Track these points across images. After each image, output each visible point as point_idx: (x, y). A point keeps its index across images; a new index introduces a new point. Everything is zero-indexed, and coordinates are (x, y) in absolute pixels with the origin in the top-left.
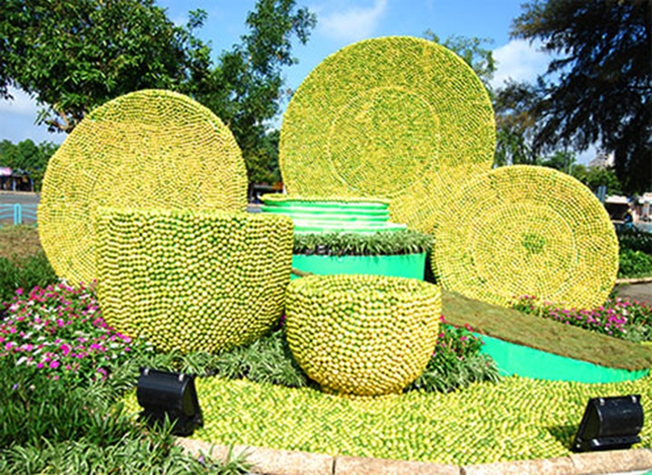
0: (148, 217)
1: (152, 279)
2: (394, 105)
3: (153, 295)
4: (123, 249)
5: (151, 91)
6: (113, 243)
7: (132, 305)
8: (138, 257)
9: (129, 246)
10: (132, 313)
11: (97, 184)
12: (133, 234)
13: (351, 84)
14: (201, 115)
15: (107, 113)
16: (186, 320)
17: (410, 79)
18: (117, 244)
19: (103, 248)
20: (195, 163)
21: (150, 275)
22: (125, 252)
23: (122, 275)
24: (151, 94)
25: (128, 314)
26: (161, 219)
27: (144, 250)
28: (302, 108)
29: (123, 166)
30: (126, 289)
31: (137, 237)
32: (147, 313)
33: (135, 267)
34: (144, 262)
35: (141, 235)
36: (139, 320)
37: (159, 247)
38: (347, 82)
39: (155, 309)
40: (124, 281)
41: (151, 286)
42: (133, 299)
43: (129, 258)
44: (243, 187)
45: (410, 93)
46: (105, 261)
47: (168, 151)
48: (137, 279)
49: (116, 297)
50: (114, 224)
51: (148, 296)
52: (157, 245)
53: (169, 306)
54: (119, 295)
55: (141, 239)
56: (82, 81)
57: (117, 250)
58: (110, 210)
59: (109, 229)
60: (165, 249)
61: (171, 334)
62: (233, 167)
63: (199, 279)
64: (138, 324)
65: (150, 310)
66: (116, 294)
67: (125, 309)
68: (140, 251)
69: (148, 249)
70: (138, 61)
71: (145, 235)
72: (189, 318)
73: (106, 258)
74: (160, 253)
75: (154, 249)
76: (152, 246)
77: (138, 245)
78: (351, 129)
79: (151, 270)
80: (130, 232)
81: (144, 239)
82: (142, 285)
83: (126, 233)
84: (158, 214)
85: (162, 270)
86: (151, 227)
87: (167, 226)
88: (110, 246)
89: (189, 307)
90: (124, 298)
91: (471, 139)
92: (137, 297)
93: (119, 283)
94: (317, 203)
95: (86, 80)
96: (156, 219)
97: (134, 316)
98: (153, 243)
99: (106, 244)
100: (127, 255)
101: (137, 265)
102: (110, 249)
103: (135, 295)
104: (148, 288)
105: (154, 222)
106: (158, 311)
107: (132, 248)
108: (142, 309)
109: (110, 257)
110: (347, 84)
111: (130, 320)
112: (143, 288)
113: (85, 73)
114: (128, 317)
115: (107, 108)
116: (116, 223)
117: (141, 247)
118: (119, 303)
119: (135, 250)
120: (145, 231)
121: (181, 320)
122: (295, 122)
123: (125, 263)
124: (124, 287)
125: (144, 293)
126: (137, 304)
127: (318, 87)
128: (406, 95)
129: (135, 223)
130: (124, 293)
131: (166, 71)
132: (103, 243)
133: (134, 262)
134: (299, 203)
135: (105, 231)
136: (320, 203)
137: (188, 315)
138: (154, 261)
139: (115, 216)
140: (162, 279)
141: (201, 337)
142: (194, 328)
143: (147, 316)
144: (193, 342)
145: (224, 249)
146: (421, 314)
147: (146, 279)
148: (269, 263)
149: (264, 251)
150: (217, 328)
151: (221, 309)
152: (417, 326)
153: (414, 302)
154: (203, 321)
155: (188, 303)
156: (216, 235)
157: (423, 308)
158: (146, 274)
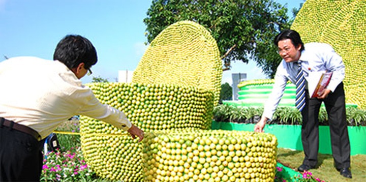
15: (158, 41)
24: (177, 25)
70: (229, 19)
94: (264, 85)
134: (253, 86)
136: (267, 85)
140: (94, 128)
141: (118, 170)
142: (113, 163)
143: (91, 153)
144: (114, 173)
145: (129, 107)
146: (222, 158)
147: (88, 128)
148: (168, 120)
149: (162, 110)
150: (128, 165)
151: (128, 151)
152: (216, 169)
153: (213, 146)
154: (117, 159)
155: (108, 145)
156: (123, 97)
157: (225, 153)
158: (87, 124)
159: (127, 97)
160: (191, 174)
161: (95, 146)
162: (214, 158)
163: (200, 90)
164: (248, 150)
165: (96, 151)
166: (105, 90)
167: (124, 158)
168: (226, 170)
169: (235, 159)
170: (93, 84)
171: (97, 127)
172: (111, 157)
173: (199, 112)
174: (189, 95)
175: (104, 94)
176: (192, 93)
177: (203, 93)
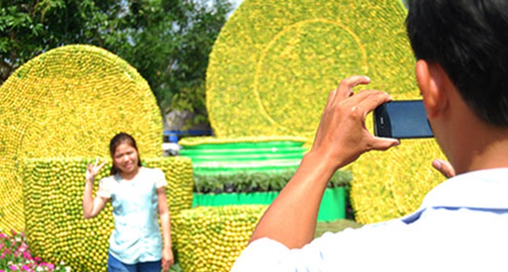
0: (63, 163)
1: (68, 214)
2: (320, 38)
3: (70, 227)
4: (44, 191)
5: (72, 46)
6: (36, 187)
7: (53, 237)
8: (57, 196)
9: (49, 188)
10: (54, 244)
11: (26, 137)
12: (52, 178)
13: (276, 19)
14: (118, 67)
15: (31, 70)
16: (97, 247)
17: (335, 10)
18: (40, 187)
19: (29, 191)
20: (115, 113)
21: (66, 211)
22: (46, 193)
23: (45, 213)
24: (72, 50)
25: (51, 244)
26: (74, 164)
27: (61, 190)
28: (228, 48)
29: (48, 120)
30: (48, 224)
31: (55, 180)
32: (66, 243)
33: (55, 205)
34: (61, 200)
35: (58, 178)
36: (59, 249)
37: (73, 188)
38: (271, 18)
39: (72, 239)
40: (46, 217)
41: (68, 220)
42: (54, 232)
43: (49, 198)
44: (158, 133)
45: (335, 24)
46: (31, 202)
47: (89, 103)
48: (57, 215)
49: (40, 231)
50: (36, 171)
51: (65, 229)
52: (71, 186)
53: (83, 236)
54: (42, 229)
55: (58, 181)
56: (9, 28)
57: (40, 192)
58: (34, 160)
59: (33, 176)
60: (78, 189)
61: (85, 261)
62: (149, 115)
63: (106, 213)
64: (59, 253)
65: (68, 240)
66: (41, 229)
67: (47, 241)
68: (58, 191)
69: (64, 190)
71: (61, 178)
72: (100, 246)
73: (32, 200)
74: (74, 192)
75: (69, 189)
76: (68, 187)
77: (56, 187)
78: (277, 66)
79: (67, 207)
80: (50, 177)
81: (61, 182)
82: (61, 219)
83: (47, 178)
84: (71, 161)
85: (76, 206)
86: (67, 172)
87: (79, 170)
88: (34, 189)
89: (99, 236)
90: (47, 232)
91: (398, 69)
92: (57, 230)
93: (42, 219)
95: (12, 26)
96: (70, 165)
97: (54, 246)
98: (68, 184)
99: (31, 188)
100: (48, 196)
101: (56, 203)
102: (35, 191)
103: (55, 228)
104: (65, 222)
105: (69, 167)
106: (74, 241)
107: (51, 190)
108: (61, 239)
109: (34, 198)
110: (272, 20)
111: (51, 250)
112: (61, 222)
113: (12, 18)
114: (50, 247)
115: (32, 65)
116: (39, 170)
117: (59, 189)
118: (42, 236)
119: (54, 191)
120: (62, 175)
121: (93, 248)
122: (221, 62)
123: (47, 202)
124: (46, 222)
125: (63, 227)
126: (57, 235)
127: (242, 24)
128: (331, 27)
129: (54, 169)
130: (46, 227)
131: (97, 8)
132: (28, 187)
133: (54, 201)
135: (30, 178)
137: (99, 243)
138: (69, 199)
139: (38, 164)
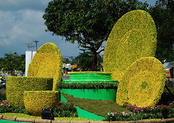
2: (134, 36)
14: (55, 50)
17: (138, 26)
78: (123, 47)
110: (123, 30)
115: (40, 49)
127: (115, 32)
128: (137, 32)
140: (11, 91)
141: (19, 104)
142: (17, 102)
143: (10, 99)
144: (17, 105)
145: (22, 84)
146: (40, 96)
147: (9, 91)
148: (34, 88)
149: (32, 85)
150: (22, 102)
151: (22, 98)
152: (39, 98)
153: (38, 93)
154: (18, 100)
155: (15, 96)
156: (20, 81)
157: (41, 95)
158: (9, 90)
159: (21, 81)
160: (33, 100)
161: (12, 96)
162: (38, 96)
163: (45, 78)
164: (46, 94)
165: (11, 98)
166: (14, 79)
167: (20, 100)
168: (41, 99)
169: (43, 96)
170: (11, 77)
171: (12, 90)
172: (16, 100)
173: (45, 85)
174: (41, 80)
175: (14, 80)
176: (42, 79)
177: (46, 79)
